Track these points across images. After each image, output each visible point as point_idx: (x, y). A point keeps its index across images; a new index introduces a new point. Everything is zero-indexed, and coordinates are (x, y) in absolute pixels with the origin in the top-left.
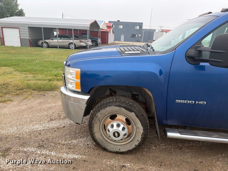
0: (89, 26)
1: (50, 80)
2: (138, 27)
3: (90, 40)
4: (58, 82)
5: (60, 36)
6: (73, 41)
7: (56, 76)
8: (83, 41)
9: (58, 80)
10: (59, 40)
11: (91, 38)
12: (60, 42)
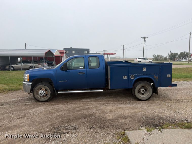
0: (44, 54)
1: (17, 86)
2: (86, 52)
3: (46, 63)
4: (21, 87)
5: (23, 62)
6: (33, 65)
7: (20, 84)
8: (41, 64)
9: (21, 86)
10: (22, 65)
11: (47, 62)
12: (23, 66)
